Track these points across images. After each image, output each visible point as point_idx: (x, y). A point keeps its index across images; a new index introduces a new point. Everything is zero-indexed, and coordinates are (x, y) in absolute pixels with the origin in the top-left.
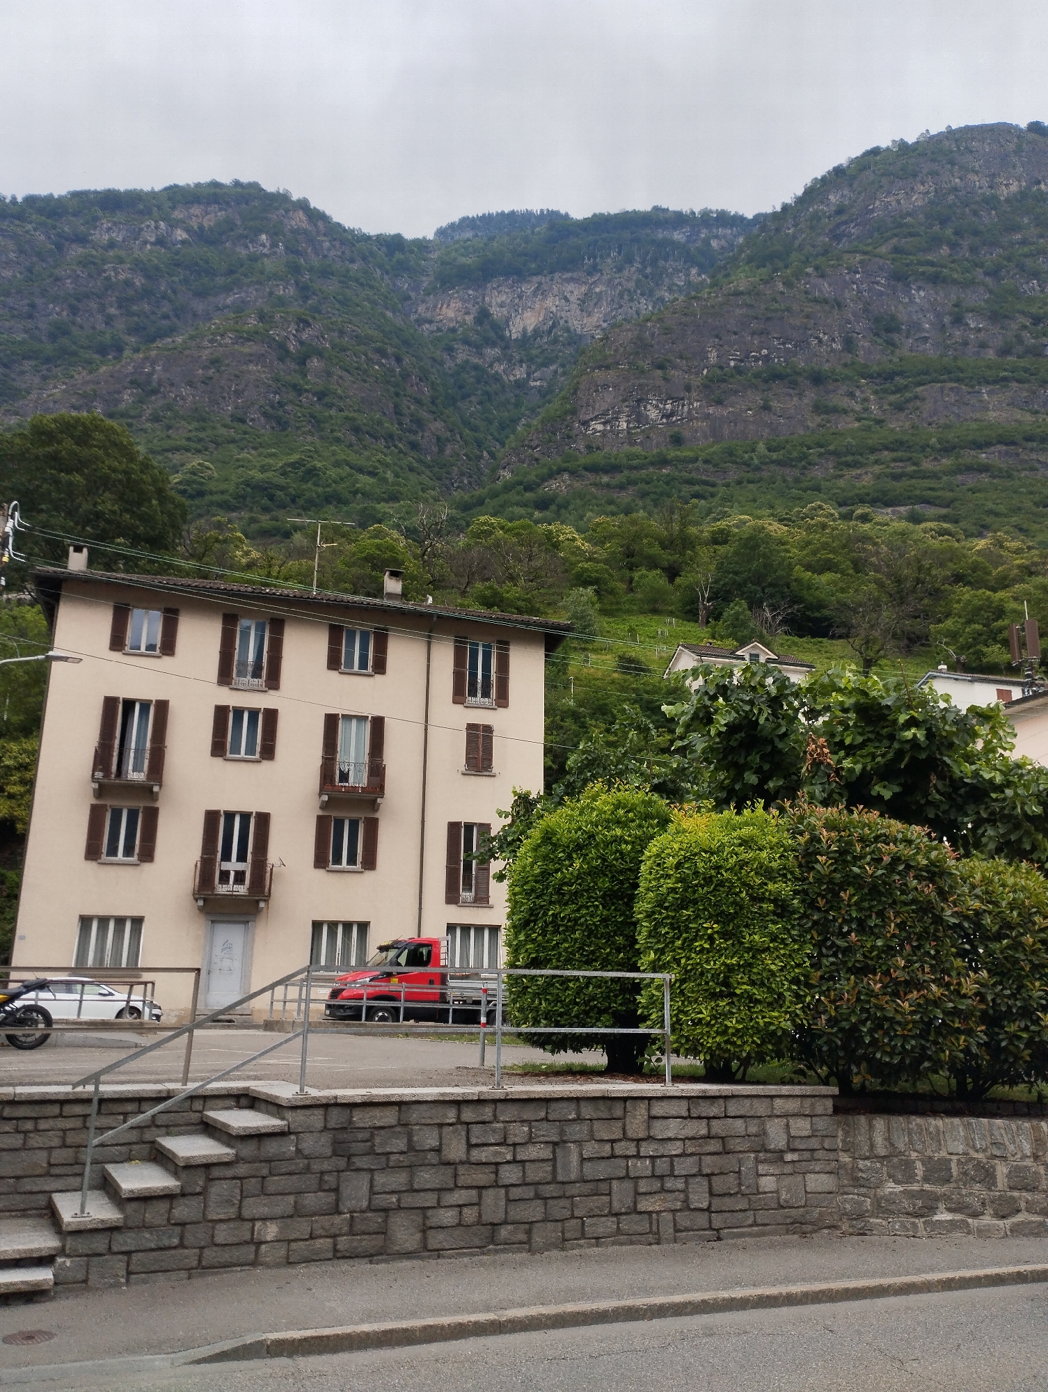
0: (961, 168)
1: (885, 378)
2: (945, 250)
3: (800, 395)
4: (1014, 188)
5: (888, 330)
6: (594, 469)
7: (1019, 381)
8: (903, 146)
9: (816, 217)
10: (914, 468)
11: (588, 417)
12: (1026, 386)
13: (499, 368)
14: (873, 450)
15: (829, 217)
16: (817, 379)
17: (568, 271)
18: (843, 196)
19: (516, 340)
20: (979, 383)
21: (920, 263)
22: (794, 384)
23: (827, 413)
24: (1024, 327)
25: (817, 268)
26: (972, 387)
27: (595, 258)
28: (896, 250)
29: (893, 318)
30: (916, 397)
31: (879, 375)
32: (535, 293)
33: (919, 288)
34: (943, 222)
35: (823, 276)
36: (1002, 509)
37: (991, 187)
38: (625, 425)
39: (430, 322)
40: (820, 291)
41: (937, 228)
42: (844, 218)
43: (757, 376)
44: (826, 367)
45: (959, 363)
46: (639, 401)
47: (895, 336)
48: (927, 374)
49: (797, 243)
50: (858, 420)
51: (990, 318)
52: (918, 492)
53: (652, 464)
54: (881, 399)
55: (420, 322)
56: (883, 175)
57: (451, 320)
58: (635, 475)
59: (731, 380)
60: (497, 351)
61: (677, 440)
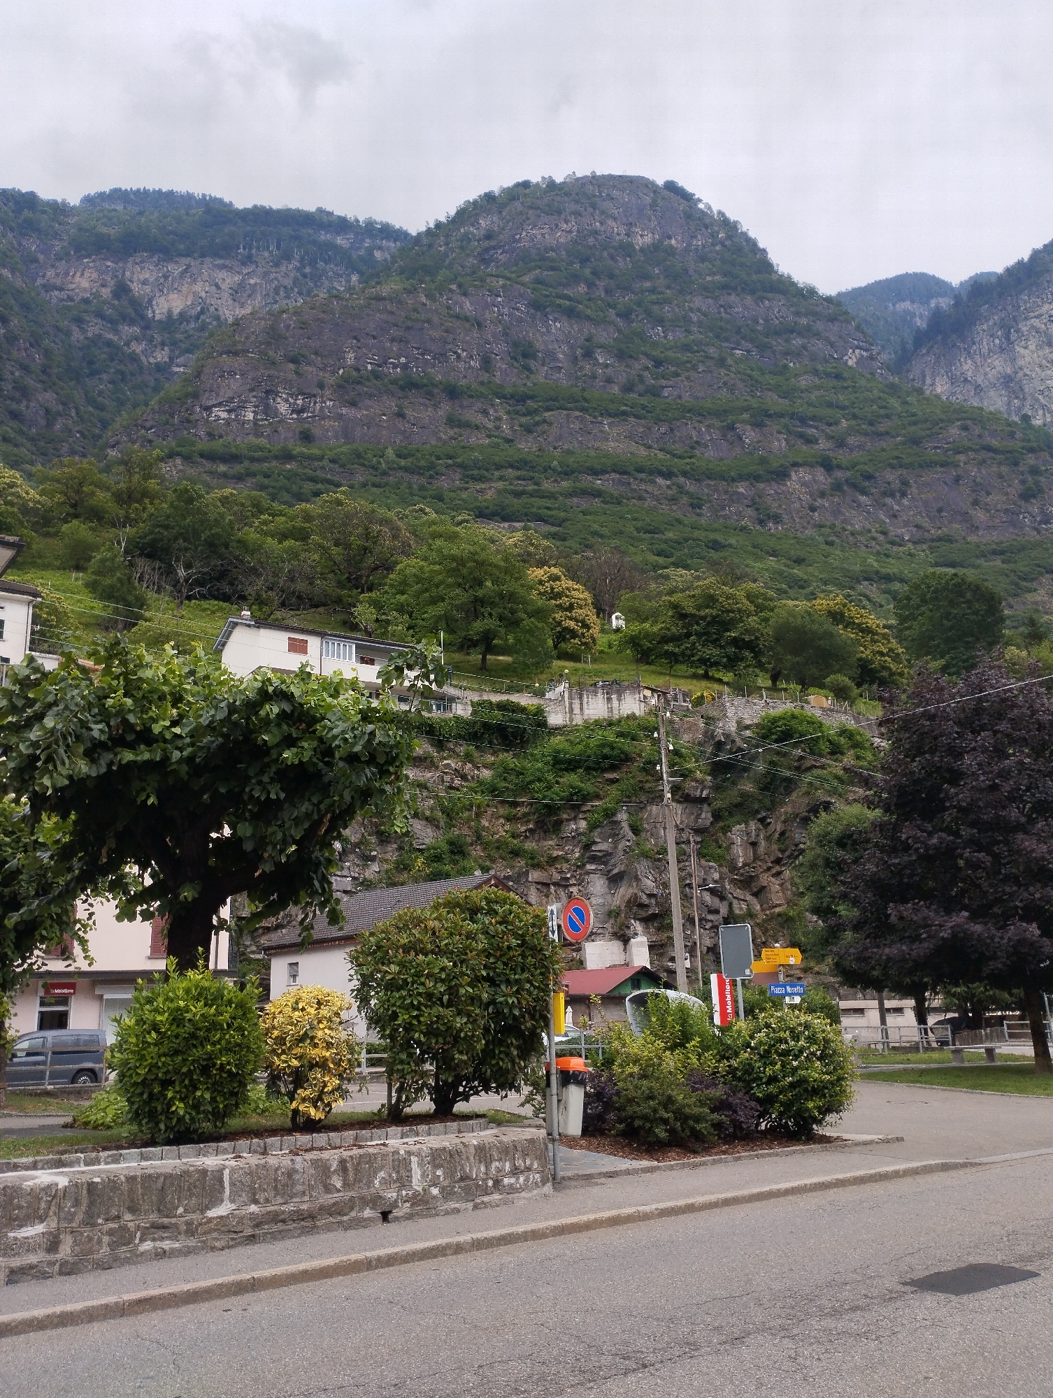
0: (603, 213)
1: (518, 400)
2: (582, 288)
3: (436, 406)
4: (648, 239)
5: (525, 356)
6: (211, 456)
7: (636, 416)
8: (551, 185)
9: (466, 238)
10: (536, 487)
11: (211, 403)
12: (643, 422)
13: (138, 348)
14: (499, 467)
15: (479, 241)
16: (453, 393)
17: (221, 257)
18: (493, 222)
19: (160, 321)
20: (602, 415)
21: (558, 297)
22: (430, 395)
23: (459, 426)
24: (648, 368)
25: (460, 286)
26: (595, 417)
27: (251, 249)
28: (538, 281)
29: (530, 345)
30: (545, 421)
31: (512, 397)
32: (182, 274)
33: (555, 320)
34: (585, 260)
35: (465, 294)
36: (605, 531)
37: (627, 234)
38: (250, 416)
39: (61, 289)
40: (461, 307)
41: (577, 266)
42: (493, 243)
43: (393, 382)
44: (463, 382)
45: (586, 394)
46: (268, 392)
47: (532, 363)
48: (555, 401)
49: (447, 262)
50: (489, 436)
51: (616, 356)
52: (534, 510)
53: (276, 457)
54: (512, 419)
55: (48, 288)
56: (530, 208)
57: (85, 290)
58: (256, 467)
59: (366, 383)
60: (136, 330)
61: (306, 437)
